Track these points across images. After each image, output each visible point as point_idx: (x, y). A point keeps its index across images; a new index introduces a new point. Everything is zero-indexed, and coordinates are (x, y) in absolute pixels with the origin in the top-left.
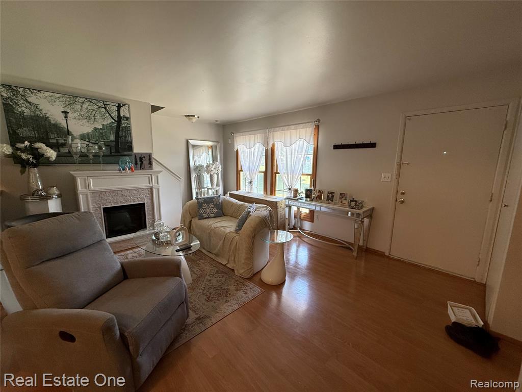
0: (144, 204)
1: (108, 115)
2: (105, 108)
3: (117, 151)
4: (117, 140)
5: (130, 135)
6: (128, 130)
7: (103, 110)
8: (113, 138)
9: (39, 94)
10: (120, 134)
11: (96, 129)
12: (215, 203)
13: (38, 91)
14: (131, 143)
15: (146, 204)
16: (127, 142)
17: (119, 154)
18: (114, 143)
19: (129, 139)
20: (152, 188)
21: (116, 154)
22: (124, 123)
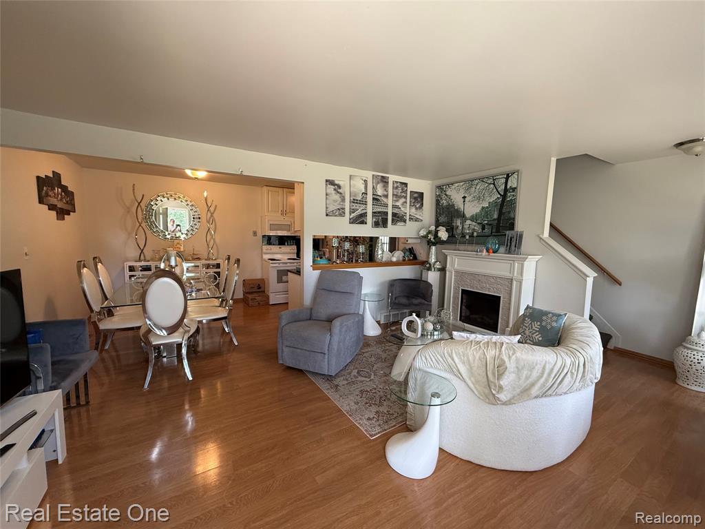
0: (500, 297)
1: (495, 190)
2: (494, 184)
3: (498, 231)
4: (499, 219)
5: (514, 209)
6: (513, 203)
7: (492, 186)
8: (496, 216)
9: (453, 187)
10: (504, 211)
11: (483, 208)
12: (544, 324)
13: (452, 184)
14: (514, 219)
15: (502, 299)
16: (510, 219)
17: (499, 234)
18: (496, 221)
19: (512, 215)
20: (512, 279)
21: (496, 234)
22: (510, 196)
